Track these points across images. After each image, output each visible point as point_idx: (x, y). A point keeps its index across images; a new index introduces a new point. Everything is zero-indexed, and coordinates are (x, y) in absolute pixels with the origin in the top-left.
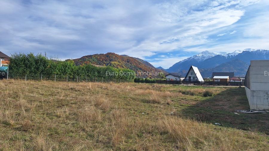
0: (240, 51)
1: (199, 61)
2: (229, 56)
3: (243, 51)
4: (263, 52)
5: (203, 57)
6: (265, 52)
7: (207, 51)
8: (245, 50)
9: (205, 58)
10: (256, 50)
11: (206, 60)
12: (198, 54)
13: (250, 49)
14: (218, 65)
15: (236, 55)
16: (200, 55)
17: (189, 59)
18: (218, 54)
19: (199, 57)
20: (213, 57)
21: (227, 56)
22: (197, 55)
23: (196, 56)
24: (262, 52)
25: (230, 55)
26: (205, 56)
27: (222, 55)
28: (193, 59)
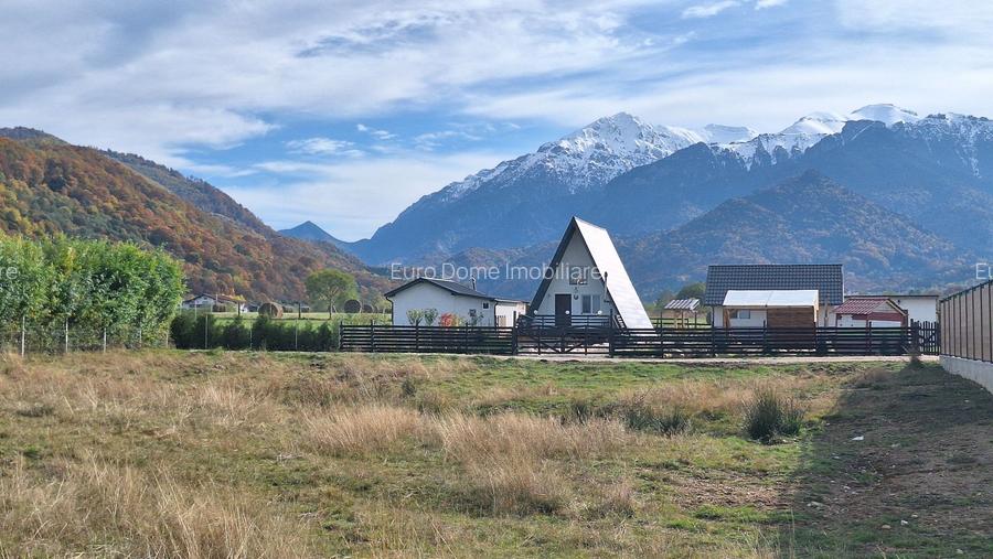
0: (827, 121)
1: (578, 181)
2: (760, 152)
3: (849, 123)
4: (963, 129)
5: (603, 159)
6: (974, 132)
7: (625, 118)
8: (856, 118)
9: (618, 168)
10: (922, 116)
11: (624, 178)
12: (571, 138)
13: (886, 109)
14: (694, 212)
15: (803, 147)
16: (580, 140)
17: (511, 166)
18: (695, 138)
19: (579, 156)
20: (668, 160)
21: (748, 153)
22: (565, 144)
23: (558, 149)
24: (957, 130)
25: (769, 147)
26: (613, 148)
27: (723, 146)
28: (540, 167)
